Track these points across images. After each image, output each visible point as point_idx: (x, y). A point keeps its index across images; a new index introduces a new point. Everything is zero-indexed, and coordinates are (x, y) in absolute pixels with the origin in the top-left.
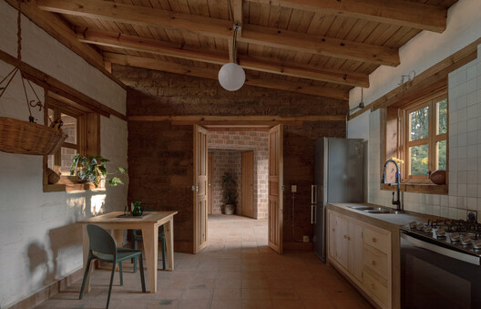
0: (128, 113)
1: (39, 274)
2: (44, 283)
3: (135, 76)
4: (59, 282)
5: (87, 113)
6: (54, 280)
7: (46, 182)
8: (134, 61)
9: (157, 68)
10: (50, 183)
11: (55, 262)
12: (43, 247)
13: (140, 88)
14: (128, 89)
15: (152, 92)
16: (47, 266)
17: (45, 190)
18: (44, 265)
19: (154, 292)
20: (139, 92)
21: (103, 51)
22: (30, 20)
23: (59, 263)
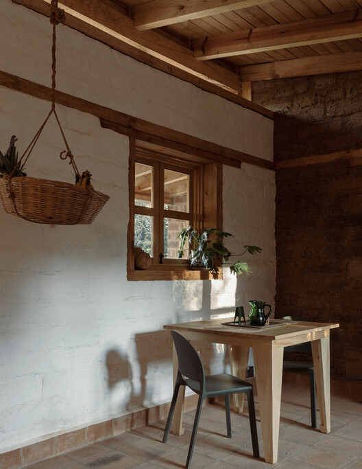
0: (275, 156)
1: (121, 393)
2: (127, 407)
3: (287, 94)
4: (147, 410)
5: (204, 165)
6: (142, 406)
7: (132, 267)
8: (285, 69)
9: (323, 70)
10: (137, 268)
11: (143, 381)
12: (127, 357)
13: (295, 111)
14: (276, 117)
15: (316, 113)
16: (132, 384)
17: (130, 278)
18: (128, 383)
19: (271, 462)
20: (293, 118)
21: (240, 66)
22: (112, 48)
23: (149, 383)
